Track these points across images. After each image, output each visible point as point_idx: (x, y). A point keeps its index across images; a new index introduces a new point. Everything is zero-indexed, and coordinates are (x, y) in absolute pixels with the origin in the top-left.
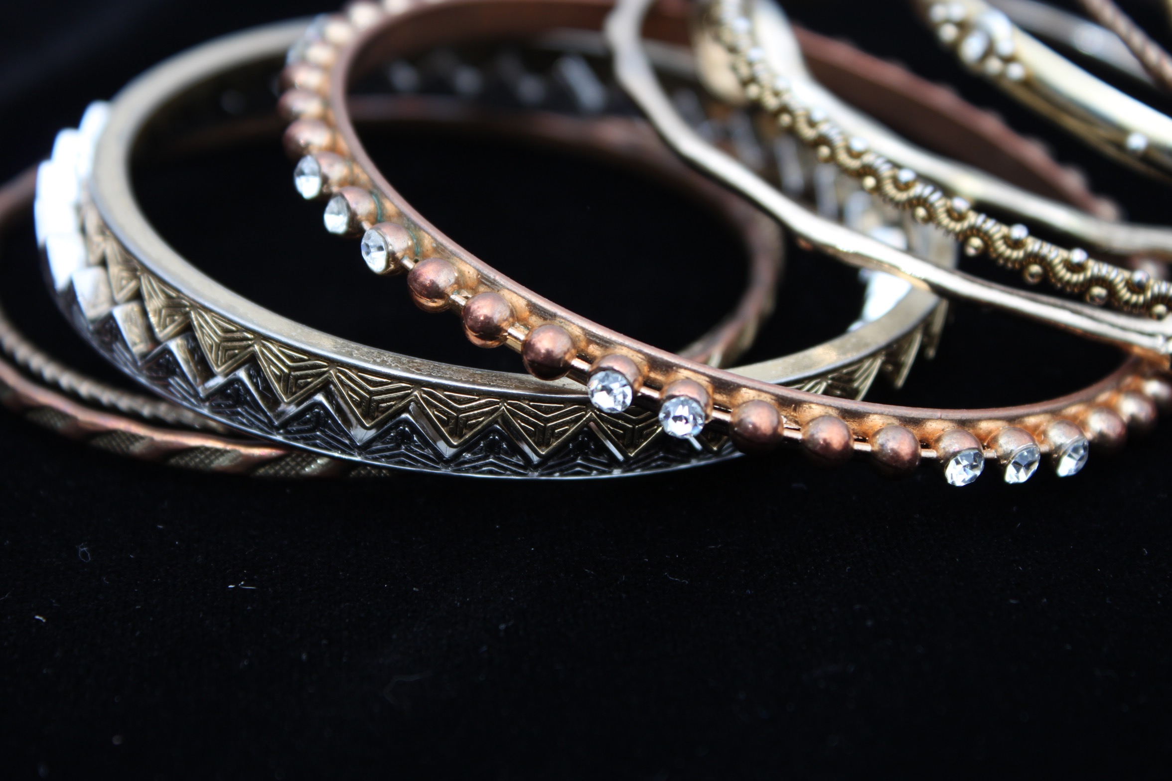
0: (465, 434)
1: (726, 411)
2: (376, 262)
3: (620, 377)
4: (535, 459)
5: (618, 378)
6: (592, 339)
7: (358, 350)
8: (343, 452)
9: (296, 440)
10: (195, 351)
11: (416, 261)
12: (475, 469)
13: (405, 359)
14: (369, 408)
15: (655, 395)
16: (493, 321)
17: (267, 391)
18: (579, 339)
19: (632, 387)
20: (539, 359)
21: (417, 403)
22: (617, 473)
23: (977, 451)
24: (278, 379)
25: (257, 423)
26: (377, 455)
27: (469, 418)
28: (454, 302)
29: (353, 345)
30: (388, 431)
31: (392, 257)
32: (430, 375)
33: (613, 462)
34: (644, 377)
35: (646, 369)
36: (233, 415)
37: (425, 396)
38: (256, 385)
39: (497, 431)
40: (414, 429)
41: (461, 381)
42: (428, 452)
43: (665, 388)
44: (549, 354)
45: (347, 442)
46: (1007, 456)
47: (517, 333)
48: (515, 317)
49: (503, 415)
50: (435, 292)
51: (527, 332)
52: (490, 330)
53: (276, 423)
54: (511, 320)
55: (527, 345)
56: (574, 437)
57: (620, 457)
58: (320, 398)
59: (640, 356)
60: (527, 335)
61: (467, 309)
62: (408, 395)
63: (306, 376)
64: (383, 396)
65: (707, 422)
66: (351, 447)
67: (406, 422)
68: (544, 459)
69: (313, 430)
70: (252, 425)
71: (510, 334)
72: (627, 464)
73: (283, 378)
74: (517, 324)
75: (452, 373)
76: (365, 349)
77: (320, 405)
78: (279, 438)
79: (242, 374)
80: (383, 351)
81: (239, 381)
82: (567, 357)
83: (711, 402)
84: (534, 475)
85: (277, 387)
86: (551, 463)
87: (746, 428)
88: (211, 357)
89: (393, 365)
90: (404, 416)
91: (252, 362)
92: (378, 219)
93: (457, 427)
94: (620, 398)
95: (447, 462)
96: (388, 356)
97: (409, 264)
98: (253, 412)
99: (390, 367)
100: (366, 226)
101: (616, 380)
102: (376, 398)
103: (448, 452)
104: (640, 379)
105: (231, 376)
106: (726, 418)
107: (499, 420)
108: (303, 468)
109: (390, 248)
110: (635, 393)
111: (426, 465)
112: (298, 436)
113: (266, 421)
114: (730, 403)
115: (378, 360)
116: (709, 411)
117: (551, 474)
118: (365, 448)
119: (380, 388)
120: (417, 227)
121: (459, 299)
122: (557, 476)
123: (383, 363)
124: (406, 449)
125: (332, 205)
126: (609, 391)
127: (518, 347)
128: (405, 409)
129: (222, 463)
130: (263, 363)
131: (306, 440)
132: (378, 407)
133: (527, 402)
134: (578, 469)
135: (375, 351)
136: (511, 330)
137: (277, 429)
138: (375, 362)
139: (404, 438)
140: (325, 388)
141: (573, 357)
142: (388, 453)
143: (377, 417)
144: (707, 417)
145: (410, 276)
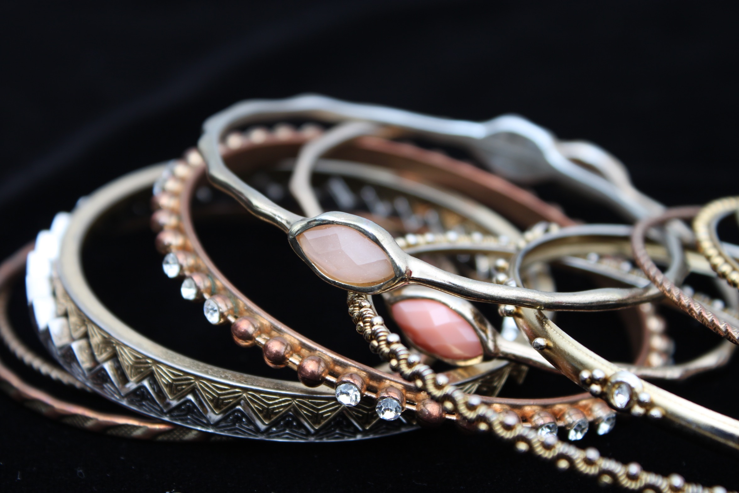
0: (272, 418)
1: (413, 404)
2: (213, 319)
3: (353, 387)
4: (312, 431)
5: (352, 387)
6: (336, 363)
7: (211, 369)
8: (203, 427)
9: (176, 420)
10: (119, 369)
11: (236, 317)
12: (278, 436)
13: (238, 374)
14: (218, 403)
15: (374, 396)
16: (281, 354)
17: (160, 393)
18: (330, 364)
19: (360, 391)
20: (308, 375)
21: (245, 400)
22: (359, 437)
23: (553, 424)
24: (166, 386)
25: (154, 410)
26: (222, 429)
27: (275, 409)
28: (258, 342)
29: (209, 366)
30: (228, 416)
31: (222, 315)
32: (252, 385)
33: (356, 431)
34: (367, 385)
35: (367, 380)
36: (141, 406)
37: (249, 396)
38: (153, 389)
39: (290, 416)
40: (243, 415)
41: (270, 388)
42: (251, 427)
43: (379, 392)
44: (313, 373)
45: (205, 421)
46: (570, 425)
47: (295, 360)
48: (294, 350)
49: (294, 407)
50: (246, 336)
51: (300, 359)
52: (280, 359)
53: (165, 411)
54: (291, 352)
55: (301, 367)
56: (334, 418)
57: (360, 429)
58: (190, 397)
59: (365, 373)
60: (301, 362)
61: (266, 347)
62: (240, 396)
63: (182, 385)
64: (226, 397)
65: (403, 411)
66: (208, 425)
67: (239, 411)
68: (317, 432)
69: (186, 415)
70: (151, 411)
71: (291, 361)
72: (365, 432)
73: (169, 385)
74: (294, 355)
75: (265, 383)
76: (216, 369)
77: (190, 401)
78: (166, 419)
79: (146, 383)
80: (225, 370)
81: (144, 387)
82: (323, 375)
83: (405, 399)
84: (312, 439)
85: (166, 390)
86: (321, 433)
87: (425, 415)
88: (128, 372)
89: (231, 379)
90: (239, 407)
91: (151, 376)
92: (213, 292)
93: (267, 413)
94: (354, 398)
95: (262, 433)
96: (229, 373)
97: (232, 319)
98: (151, 404)
99: (229, 380)
100: (206, 296)
101: (351, 388)
102: (222, 397)
103: (262, 427)
104: (365, 386)
105: (139, 384)
106: (413, 408)
107: (292, 410)
108: (184, 436)
109: (221, 310)
110: (362, 395)
111: (250, 435)
112: (177, 418)
113: (159, 409)
114: (415, 398)
115: (223, 376)
116: (404, 405)
117: (321, 439)
118: (216, 425)
119: (224, 392)
120: (235, 297)
121: (261, 340)
122: (325, 440)
123: (226, 378)
124: (239, 426)
125: (186, 283)
126: (348, 394)
127: (295, 368)
128: (239, 404)
129: (138, 433)
130: (157, 377)
131: (182, 420)
132: (223, 403)
133: (307, 400)
134: (337, 436)
135: (221, 370)
136: (291, 359)
137: (165, 414)
138: (221, 377)
139: (238, 420)
140: (193, 391)
141: (326, 375)
142: (228, 428)
143: (222, 408)
144: (403, 408)
145: (232, 327)
